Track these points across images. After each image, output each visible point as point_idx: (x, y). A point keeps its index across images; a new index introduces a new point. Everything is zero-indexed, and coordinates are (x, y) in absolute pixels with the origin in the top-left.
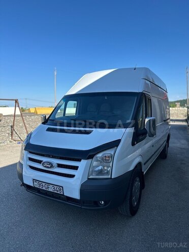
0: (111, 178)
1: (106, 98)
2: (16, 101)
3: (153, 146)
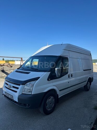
0: (31, 94)
1: (45, 58)
2: (22, 59)
3: (69, 82)
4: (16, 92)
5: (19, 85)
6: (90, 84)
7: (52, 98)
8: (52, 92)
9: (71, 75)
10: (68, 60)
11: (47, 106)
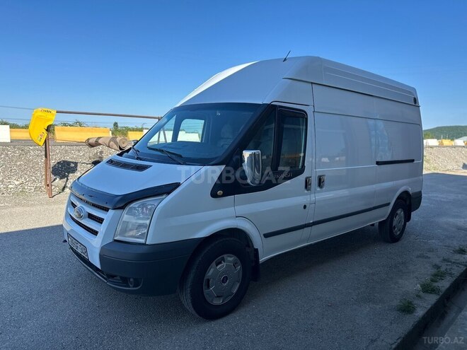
0: (145, 244)
1: (219, 114)
3: (305, 207)
4: (95, 233)
5: (106, 210)
6: (408, 218)
7: (230, 262)
8: (232, 241)
9: (320, 180)
10: (307, 119)
11: (208, 287)
